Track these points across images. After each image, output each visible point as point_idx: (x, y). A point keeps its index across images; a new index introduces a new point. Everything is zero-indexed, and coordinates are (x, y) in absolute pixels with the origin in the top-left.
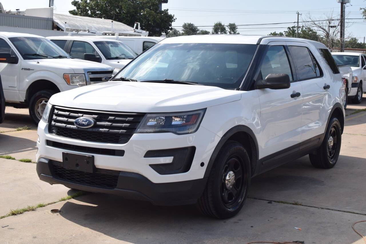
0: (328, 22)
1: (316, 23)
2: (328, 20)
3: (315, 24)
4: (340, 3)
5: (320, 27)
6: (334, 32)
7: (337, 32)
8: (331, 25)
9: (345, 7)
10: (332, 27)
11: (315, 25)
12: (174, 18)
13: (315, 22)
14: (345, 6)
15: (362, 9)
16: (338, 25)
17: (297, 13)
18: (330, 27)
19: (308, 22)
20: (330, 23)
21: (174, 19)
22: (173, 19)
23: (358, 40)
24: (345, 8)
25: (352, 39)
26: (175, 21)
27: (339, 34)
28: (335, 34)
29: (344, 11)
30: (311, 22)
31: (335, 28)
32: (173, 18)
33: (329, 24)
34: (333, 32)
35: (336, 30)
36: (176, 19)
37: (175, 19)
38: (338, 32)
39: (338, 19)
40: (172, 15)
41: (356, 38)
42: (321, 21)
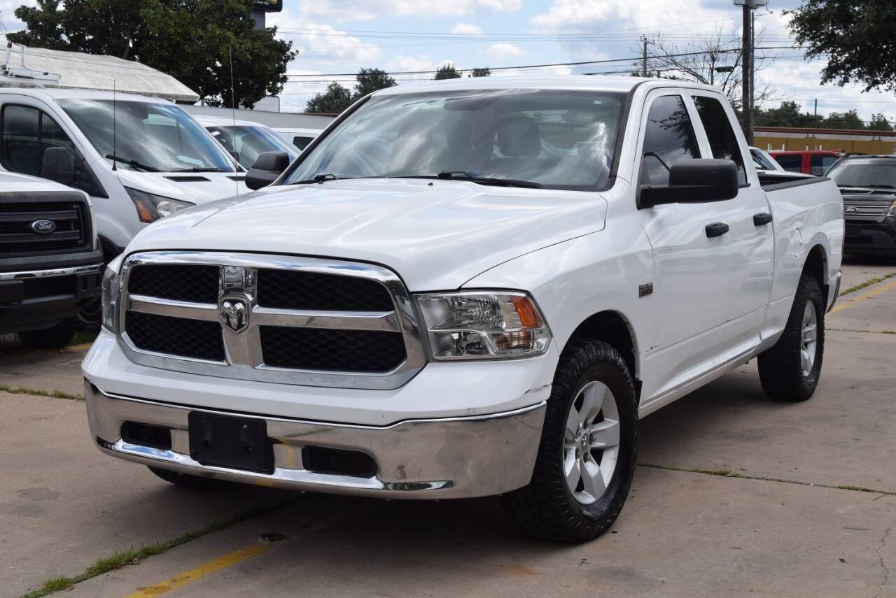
0: (708, 57)
1: (678, 59)
2: (708, 52)
3: (676, 64)
4: (742, 8)
5: (690, 70)
6: (725, 83)
7: (733, 82)
8: (718, 64)
9: (755, 17)
10: (719, 70)
11: (674, 67)
12: (293, 50)
13: (675, 58)
14: (755, 14)
15: (787, 12)
16: (736, 65)
17: (643, 39)
18: (715, 72)
19: (658, 57)
20: (714, 60)
21: (292, 53)
22: (288, 53)
23: (800, 106)
24: (753, 19)
25: (786, 104)
26: (293, 59)
27: (740, 88)
28: (727, 88)
29: (753, 28)
30: (664, 58)
31: (728, 73)
32: (288, 49)
33: (711, 63)
34: (723, 82)
35: (730, 78)
36: (297, 51)
37: (295, 52)
38: (737, 82)
39: (736, 48)
40: (287, 43)
41: (795, 103)
42: (689, 56)
